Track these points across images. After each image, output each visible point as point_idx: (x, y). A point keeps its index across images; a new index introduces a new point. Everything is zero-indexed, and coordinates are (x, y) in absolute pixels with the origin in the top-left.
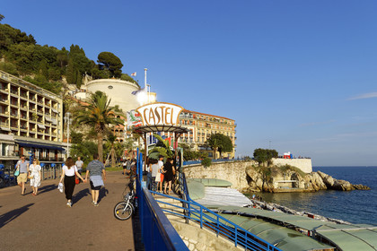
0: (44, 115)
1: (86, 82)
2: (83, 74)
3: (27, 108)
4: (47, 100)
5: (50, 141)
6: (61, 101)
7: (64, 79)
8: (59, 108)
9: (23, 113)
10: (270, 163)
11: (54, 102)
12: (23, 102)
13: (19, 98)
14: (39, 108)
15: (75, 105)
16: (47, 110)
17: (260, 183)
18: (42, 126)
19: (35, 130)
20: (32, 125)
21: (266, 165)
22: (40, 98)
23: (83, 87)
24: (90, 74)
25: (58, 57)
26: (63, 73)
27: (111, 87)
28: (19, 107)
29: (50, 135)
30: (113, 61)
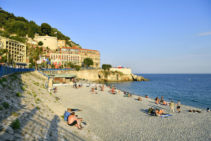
0: (19, 52)
1: (36, 36)
2: (35, 33)
3: (14, 50)
4: (21, 46)
5: (21, 62)
6: (26, 46)
7: (27, 36)
8: (25, 49)
9: (13, 52)
10: (109, 70)
11: (23, 46)
12: (13, 48)
13: (12, 46)
14: (18, 49)
15: (31, 47)
16: (21, 50)
17: (103, 78)
18: (19, 56)
19: (16, 58)
20: (15, 56)
21: (107, 71)
22: (18, 46)
23: (34, 39)
24: (37, 33)
25: (25, 27)
26: (26, 33)
27: (45, 39)
28: (11, 50)
29: (22, 59)
30: (47, 27)
